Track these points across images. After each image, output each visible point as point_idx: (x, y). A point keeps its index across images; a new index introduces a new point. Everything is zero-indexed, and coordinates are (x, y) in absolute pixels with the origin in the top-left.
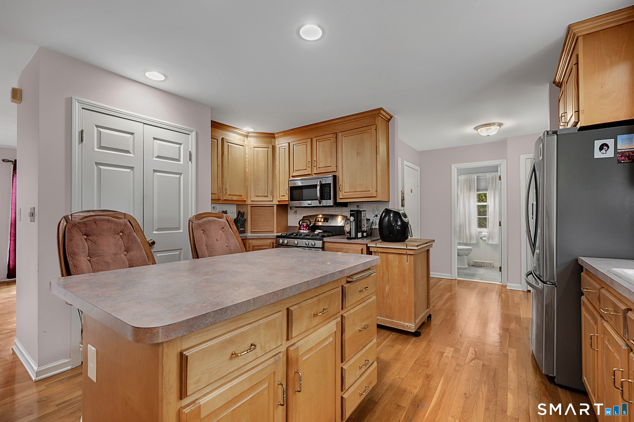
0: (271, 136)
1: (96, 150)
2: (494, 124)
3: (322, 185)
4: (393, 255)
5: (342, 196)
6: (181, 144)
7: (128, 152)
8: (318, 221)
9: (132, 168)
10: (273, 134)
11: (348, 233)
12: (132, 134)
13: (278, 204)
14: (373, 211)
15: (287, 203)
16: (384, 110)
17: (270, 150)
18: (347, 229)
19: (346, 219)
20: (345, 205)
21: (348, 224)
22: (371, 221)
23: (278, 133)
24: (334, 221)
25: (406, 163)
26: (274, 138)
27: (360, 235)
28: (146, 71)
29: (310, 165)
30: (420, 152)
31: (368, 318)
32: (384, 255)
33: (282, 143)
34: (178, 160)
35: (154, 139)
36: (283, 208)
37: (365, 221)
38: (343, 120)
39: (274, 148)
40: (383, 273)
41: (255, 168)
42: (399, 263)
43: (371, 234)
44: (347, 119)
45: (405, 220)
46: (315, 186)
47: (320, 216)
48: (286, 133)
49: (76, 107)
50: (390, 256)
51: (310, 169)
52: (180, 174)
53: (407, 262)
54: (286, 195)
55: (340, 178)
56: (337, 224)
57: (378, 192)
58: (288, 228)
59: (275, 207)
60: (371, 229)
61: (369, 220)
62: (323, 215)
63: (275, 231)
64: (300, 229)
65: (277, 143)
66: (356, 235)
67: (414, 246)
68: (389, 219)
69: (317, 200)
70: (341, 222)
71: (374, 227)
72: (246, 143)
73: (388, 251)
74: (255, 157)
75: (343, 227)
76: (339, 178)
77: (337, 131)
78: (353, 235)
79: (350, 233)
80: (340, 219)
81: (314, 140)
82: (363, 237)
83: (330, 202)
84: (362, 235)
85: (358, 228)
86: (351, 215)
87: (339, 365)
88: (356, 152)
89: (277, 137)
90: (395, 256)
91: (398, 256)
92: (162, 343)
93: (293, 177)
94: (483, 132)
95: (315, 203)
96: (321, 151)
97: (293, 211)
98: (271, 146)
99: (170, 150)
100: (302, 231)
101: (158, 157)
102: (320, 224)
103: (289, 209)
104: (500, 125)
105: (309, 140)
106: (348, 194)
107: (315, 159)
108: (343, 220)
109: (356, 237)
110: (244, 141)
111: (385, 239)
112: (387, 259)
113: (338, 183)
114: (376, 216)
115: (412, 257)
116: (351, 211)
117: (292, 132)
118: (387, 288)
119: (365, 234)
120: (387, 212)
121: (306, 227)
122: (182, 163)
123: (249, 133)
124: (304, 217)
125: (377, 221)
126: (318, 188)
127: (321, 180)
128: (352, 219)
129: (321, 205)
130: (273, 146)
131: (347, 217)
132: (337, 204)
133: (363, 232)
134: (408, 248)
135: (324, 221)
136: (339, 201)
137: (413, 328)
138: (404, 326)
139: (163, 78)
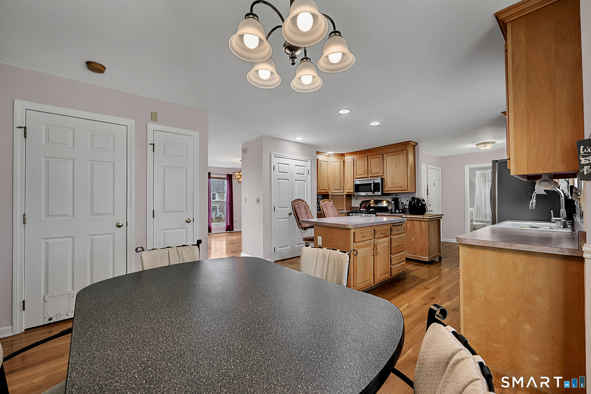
0: (343, 155)
1: (278, 173)
2: (489, 143)
3: (374, 183)
4: (416, 222)
5: (386, 190)
6: (305, 166)
7: (287, 173)
8: (371, 204)
9: (288, 180)
10: (344, 154)
11: (390, 210)
12: (288, 164)
13: (346, 194)
14: (406, 198)
15: (353, 193)
16: (411, 142)
17: (342, 163)
18: (390, 208)
19: (388, 202)
20: (388, 194)
21: (390, 205)
22: (404, 203)
23: (347, 153)
24: (381, 204)
25: (429, 166)
26: (344, 156)
27: (397, 211)
28: (296, 138)
29: (367, 172)
30: (441, 157)
31: (401, 242)
32: (411, 222)
33: (348, 159)
34: (304, 174)
35: (296, 165)
36: (349, 197)
37: (401, 204)
38: (387, 147)
39: (344, 161)
40: (411, 231)
41: (334, 174)
42: (420, 225)
43: (405, 211)
44: (389, 146)
45: (424, 203)
46: (371, 184)
47: (372, 201)
48: (351, 153)
49: (272, 156)
50: (415, 222)
51: (367, 174)
52: (305, 181)
53: (424, 225)
54: (352, 189)
55: (386, 179)
56: (383, 205)
57: (408, 187)
58: (352, 208)
59: (345, 195)
60: (405, 208)
61: (403, 203)
62: (374, 200)
63: (345, 209)
64: (360, 208)
65: (346, 159)
66: (395, 211)
67: (428, 216)
68: (414, 202)
69: (371, 192)
70: (385, 204)
71: (406, 207)
72: (328, 160)
73: (413, 219)
74: (334, 168)
75: (387, 207)
76: (384, 179)
77: (383, 153)
78: (393, 211)
79: (391, 210)
80: (385, 202)
81: (369, 158)
82: (399, 213)
83: (380, 193)
84: (399, 211)
85: (397, 207)
86: (392, 200)
87: (390, 256)
88: (395, 165)
89: (346, 156)
90: (418, 222)
91: (419, 222)
92: (351, 229)
93: (356, 178)
94: (482, 147)
95: (371, 194)
96: (373, 164)
97: (355, 198)
98: (342, 161)
99: (300, 170)
100: (362, 209)
101: (297, 174)
102: (372, 205)
103: (352, 197)
104: (493, 143)
105: (366, 158)
106: (391, 188)
107: (370, 168)
108: (387, 203)
109: (395, 212)
110: (327, 159)
111: (412, 213)
112: (413, 224)
113: (384, 182)
114: (408, 201)
115: (427, 223)
116: (392, 198)
117: (356, 153)
118: (413, 239)
119: (400, 211)
120: (414, 199)
121: (364, 207)
122: (305, 175)
123: (330, 154)
124: (362, 202)
125: (408, 203)
126: (372, 185)
127: (374, 180)
128: (393, 202)
129: (374, 195)
130: (343, 161)
131: (389, 201)
132: (383, 194)
133: (399, 210)
134: (425, 217)
135: (375, 204)
136: (385, 192)
137: (427, 259)
138: (422, 258)
139: (302, 139)
